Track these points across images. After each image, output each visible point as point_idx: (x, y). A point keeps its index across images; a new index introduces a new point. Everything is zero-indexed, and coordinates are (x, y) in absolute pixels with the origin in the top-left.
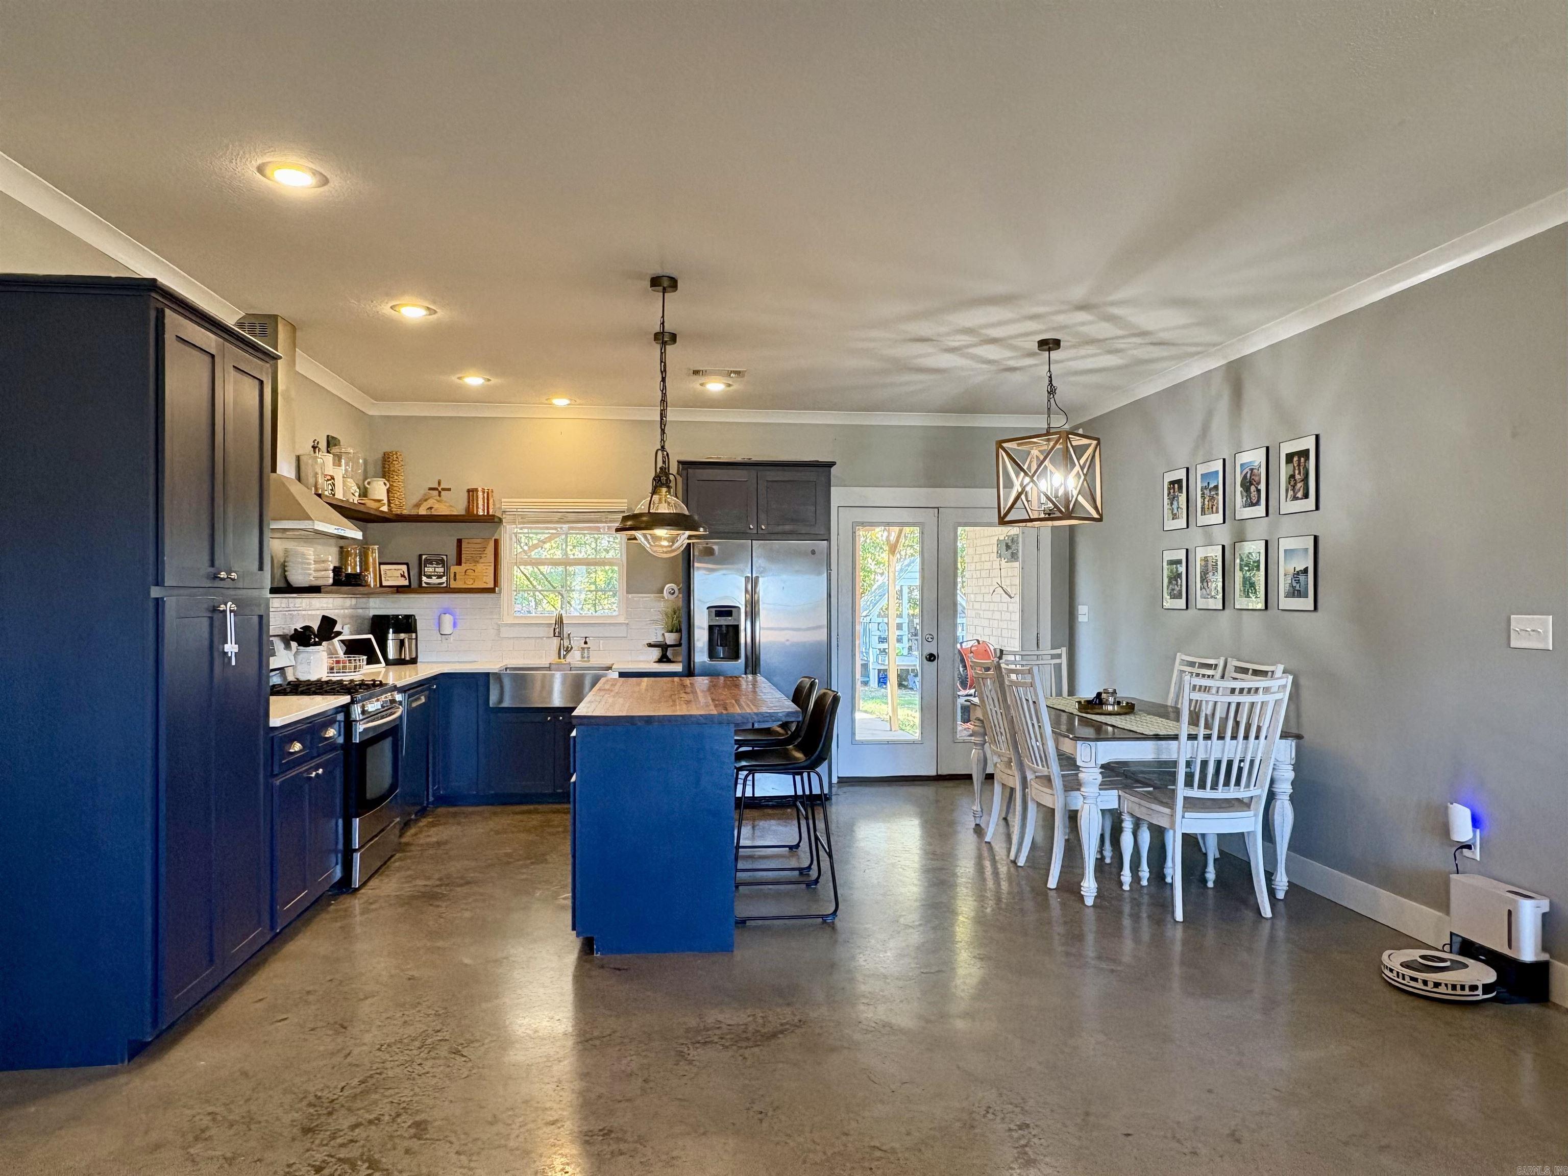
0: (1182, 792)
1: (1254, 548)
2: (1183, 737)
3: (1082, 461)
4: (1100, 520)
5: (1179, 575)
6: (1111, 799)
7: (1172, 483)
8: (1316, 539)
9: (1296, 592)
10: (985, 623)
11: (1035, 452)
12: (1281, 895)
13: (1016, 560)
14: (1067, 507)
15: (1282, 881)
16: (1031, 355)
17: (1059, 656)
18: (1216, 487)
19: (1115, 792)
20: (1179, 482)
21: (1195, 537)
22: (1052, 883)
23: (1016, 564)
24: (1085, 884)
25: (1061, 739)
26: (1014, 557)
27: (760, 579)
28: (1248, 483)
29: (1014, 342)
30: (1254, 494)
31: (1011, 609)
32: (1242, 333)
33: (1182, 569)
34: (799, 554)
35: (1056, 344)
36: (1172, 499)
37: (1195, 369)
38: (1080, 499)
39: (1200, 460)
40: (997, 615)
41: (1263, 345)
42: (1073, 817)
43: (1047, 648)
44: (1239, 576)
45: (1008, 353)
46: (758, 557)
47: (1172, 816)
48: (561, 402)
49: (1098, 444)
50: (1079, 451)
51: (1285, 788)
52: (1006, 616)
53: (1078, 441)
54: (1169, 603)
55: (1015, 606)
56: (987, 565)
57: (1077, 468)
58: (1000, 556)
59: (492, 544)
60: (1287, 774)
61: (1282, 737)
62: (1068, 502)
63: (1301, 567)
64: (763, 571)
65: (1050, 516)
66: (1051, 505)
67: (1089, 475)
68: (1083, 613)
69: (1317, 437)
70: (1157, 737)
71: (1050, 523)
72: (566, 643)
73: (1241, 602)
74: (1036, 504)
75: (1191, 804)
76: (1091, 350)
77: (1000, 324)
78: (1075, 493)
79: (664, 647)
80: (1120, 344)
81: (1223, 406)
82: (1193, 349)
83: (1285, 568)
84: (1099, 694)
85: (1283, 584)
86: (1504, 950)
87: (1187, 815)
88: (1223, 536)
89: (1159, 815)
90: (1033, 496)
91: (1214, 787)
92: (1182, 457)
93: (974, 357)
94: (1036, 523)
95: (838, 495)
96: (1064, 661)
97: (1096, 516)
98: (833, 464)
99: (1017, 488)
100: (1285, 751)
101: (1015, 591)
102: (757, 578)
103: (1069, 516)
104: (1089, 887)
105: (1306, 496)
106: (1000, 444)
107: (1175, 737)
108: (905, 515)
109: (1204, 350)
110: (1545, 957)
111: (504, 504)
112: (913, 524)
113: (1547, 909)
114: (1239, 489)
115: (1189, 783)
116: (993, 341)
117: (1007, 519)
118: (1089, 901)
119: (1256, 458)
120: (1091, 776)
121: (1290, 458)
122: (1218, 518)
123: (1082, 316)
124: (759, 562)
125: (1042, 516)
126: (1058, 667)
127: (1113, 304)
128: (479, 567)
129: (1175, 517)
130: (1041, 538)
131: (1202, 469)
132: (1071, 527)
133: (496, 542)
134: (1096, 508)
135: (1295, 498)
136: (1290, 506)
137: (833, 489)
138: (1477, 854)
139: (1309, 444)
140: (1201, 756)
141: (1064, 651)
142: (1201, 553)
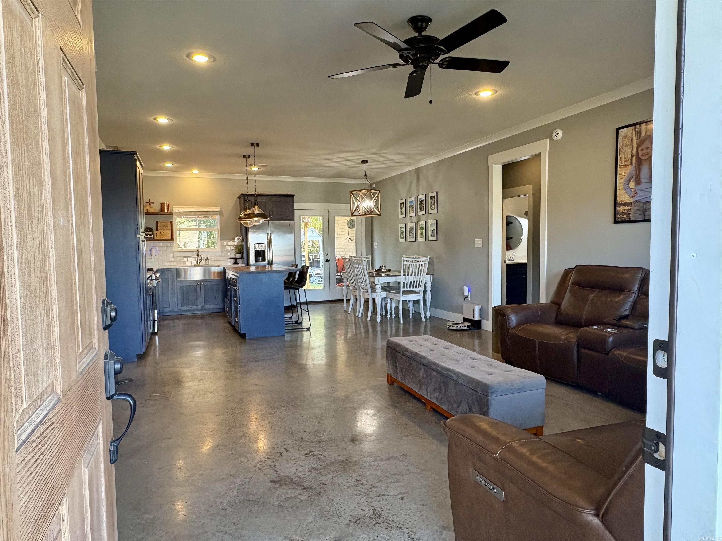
0: (402, 289)
1: (423, 223)
2: (402, 275)
3: (375, 197)
4: (380, 215)
5: (403, 232)
6: (384, 294)
7: (401, 203)
8: (437, 220)
9: (432, 236)
10: (343, 250)
11: (361, 194)
12: (428, 317)
13: (354, 228)
14: (371, 211)
15: (428, 313)
16: (359, 164)
17: (369, 258)
18: (413, 205)
19: (385, 293)
20: (403, 203)
21: (408, 219)
22: (369, 319)
23: (354, 229)
24: (377, 317)
25: (370, 277)
26: (353, 227)
27: (272, 235)
28: (421, 204)
29: (355, 161)
30: (422, 208)
31: (352, 245)
32: (419, 161)
33: (404, 230)
34: (285, 226)
35: (367, 162)
36: (401, 208)
37: (407, 169)
38: (375, 209)
39: (409, 196)
40: (347, 247)
41: (425, 165)
42: (374, 300)
43: (364, 256)
44: (419, 231)
45: (353, 163)
46: (271, 227)
47: (400, 296)
48: (195, 171)
49: (379, 192)
50: (374, 194)
51: (429, 288)
52: (350, 247)
53: (373, 191)
54: (401, 240)
55: (354, 243)
56: (343, 230)
57: (373, 199)
58: (348, 226)
59: (169, 223)
60: (429, 285)
61: (427, 275)
62: (371, 209)
63: (433, 229)
64: (273, 232)
65: (366, 214)
66: (366, 210)
67: (377, 202)
68: (376, 245)
69: (437, 192)
70: (396, 276)
71: (366, 216)
72: (200, 258)
73: (420, 239)
74: (362, 210)
75: (405, 293)
76: (377, 163)
77: (351, 156)
78: (373, 207)
79: (235, 259)
80: (385, 162)
81: (415, 182)
82: (406, 164)
83: (430, 229)
84: (381, 267)
85: (430, 234)
86: (472, 318)
87: (403, 295)
88: (415, 220)
89: (396, 297)
90: (361, 208)
91: (410, 287)
92: (404, 195)
93: (341, 164)
94: (362, 216)
95: (296, 206)
96: (370, 259)
97: (379, 214)
98: (294, 195)
99: (356, 205)
100: (428, 279)
101: (354, 239)
102: (271, 234)
103: (371, 214)
104: (378, 317)
105: (434, 209)
106: (351, 192)
107: (400, 276)
108: (318, 212)
109: (409, 165)
110: (480, 319)
111: (175, 208)
112: (320, 216)
113: (481, 307)
114: (419, 206)
115: (404, 287)
116: (349, 160)
117: (354, 215)
118: (379, 321)
119: (422, 197)
120: (378, 288)
121: (431, 197)
122: (413, 214)
123: (374, 156)
124: (271, 228)
125: (363, 214)
126: (368, 261)
127: (383, 153)
128: (165, 231)
129: (402, 214)
130: (362, 220)
131: (409, 200)
132: (372, 217)
133: (171, 222)
134: (379, 211)
135: (432, 209)
136: (431, 212)
137: (294, 204)
138: (469, 298)
139: (435, 194)
140: (407, 280)
141: (370, 256)
142: (409, 225)
